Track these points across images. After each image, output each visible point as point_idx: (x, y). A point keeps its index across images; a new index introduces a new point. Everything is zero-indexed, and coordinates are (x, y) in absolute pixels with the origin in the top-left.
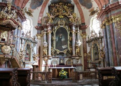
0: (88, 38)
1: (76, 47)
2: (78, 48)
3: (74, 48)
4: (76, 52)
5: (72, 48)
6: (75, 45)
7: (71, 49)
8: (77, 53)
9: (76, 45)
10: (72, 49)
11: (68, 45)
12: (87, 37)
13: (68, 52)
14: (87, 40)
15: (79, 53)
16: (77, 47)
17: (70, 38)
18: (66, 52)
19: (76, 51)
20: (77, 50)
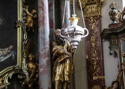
0: (112, 15)
1: (54, 59)
2: (64, 62)
3: (44, 61)
4: (57, 78)
5: (36, 61)
6: (51, 46)
7: (31, 65)
8: (62, 83)
9: (57, 48)
10: (37, 68)
11: (15, 49)
12: (105, 12)
13: (19, 80)
14: (106, 24)
15: (68, 83)
16: (59, 55)
17: (25, 15)
18: (6, 81)
19: (53, 73)
20: (59, 70)
